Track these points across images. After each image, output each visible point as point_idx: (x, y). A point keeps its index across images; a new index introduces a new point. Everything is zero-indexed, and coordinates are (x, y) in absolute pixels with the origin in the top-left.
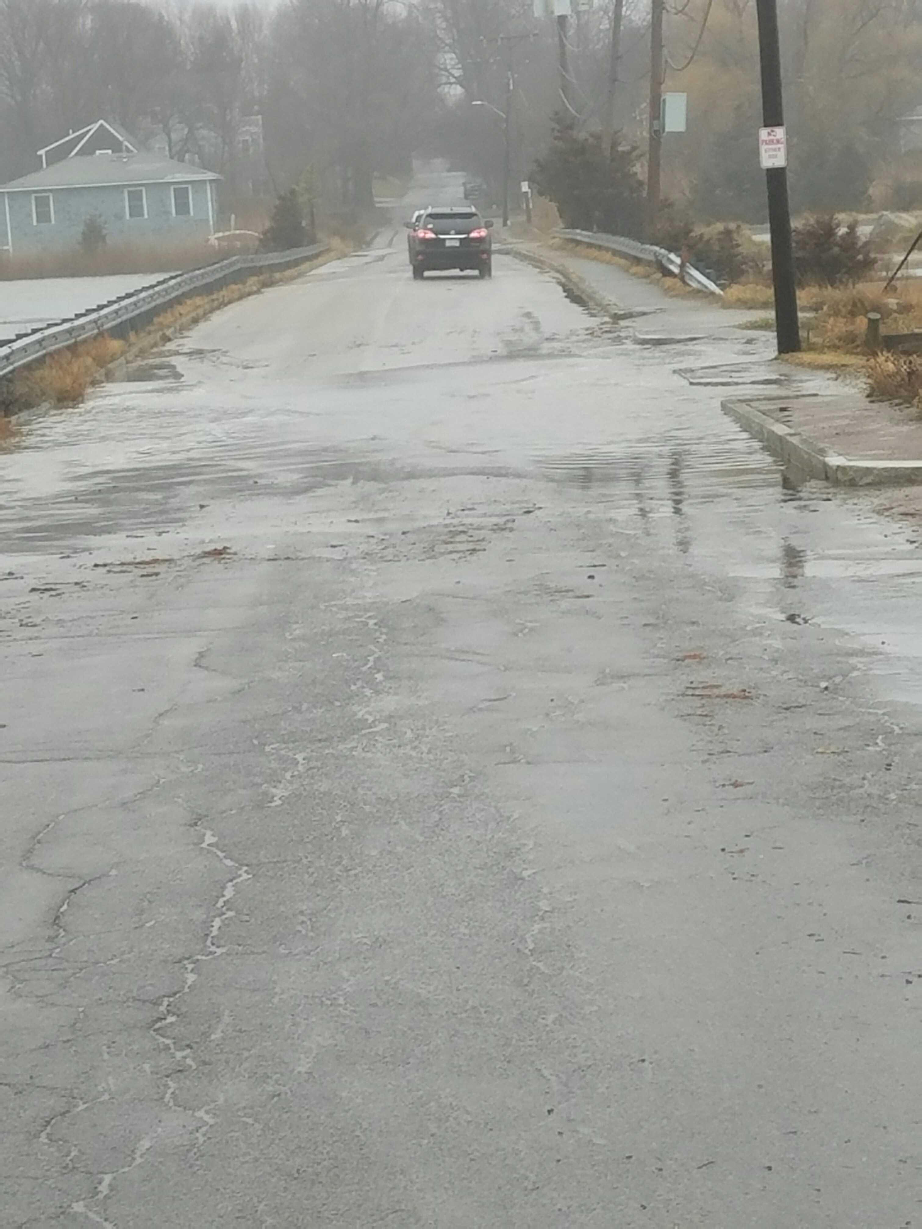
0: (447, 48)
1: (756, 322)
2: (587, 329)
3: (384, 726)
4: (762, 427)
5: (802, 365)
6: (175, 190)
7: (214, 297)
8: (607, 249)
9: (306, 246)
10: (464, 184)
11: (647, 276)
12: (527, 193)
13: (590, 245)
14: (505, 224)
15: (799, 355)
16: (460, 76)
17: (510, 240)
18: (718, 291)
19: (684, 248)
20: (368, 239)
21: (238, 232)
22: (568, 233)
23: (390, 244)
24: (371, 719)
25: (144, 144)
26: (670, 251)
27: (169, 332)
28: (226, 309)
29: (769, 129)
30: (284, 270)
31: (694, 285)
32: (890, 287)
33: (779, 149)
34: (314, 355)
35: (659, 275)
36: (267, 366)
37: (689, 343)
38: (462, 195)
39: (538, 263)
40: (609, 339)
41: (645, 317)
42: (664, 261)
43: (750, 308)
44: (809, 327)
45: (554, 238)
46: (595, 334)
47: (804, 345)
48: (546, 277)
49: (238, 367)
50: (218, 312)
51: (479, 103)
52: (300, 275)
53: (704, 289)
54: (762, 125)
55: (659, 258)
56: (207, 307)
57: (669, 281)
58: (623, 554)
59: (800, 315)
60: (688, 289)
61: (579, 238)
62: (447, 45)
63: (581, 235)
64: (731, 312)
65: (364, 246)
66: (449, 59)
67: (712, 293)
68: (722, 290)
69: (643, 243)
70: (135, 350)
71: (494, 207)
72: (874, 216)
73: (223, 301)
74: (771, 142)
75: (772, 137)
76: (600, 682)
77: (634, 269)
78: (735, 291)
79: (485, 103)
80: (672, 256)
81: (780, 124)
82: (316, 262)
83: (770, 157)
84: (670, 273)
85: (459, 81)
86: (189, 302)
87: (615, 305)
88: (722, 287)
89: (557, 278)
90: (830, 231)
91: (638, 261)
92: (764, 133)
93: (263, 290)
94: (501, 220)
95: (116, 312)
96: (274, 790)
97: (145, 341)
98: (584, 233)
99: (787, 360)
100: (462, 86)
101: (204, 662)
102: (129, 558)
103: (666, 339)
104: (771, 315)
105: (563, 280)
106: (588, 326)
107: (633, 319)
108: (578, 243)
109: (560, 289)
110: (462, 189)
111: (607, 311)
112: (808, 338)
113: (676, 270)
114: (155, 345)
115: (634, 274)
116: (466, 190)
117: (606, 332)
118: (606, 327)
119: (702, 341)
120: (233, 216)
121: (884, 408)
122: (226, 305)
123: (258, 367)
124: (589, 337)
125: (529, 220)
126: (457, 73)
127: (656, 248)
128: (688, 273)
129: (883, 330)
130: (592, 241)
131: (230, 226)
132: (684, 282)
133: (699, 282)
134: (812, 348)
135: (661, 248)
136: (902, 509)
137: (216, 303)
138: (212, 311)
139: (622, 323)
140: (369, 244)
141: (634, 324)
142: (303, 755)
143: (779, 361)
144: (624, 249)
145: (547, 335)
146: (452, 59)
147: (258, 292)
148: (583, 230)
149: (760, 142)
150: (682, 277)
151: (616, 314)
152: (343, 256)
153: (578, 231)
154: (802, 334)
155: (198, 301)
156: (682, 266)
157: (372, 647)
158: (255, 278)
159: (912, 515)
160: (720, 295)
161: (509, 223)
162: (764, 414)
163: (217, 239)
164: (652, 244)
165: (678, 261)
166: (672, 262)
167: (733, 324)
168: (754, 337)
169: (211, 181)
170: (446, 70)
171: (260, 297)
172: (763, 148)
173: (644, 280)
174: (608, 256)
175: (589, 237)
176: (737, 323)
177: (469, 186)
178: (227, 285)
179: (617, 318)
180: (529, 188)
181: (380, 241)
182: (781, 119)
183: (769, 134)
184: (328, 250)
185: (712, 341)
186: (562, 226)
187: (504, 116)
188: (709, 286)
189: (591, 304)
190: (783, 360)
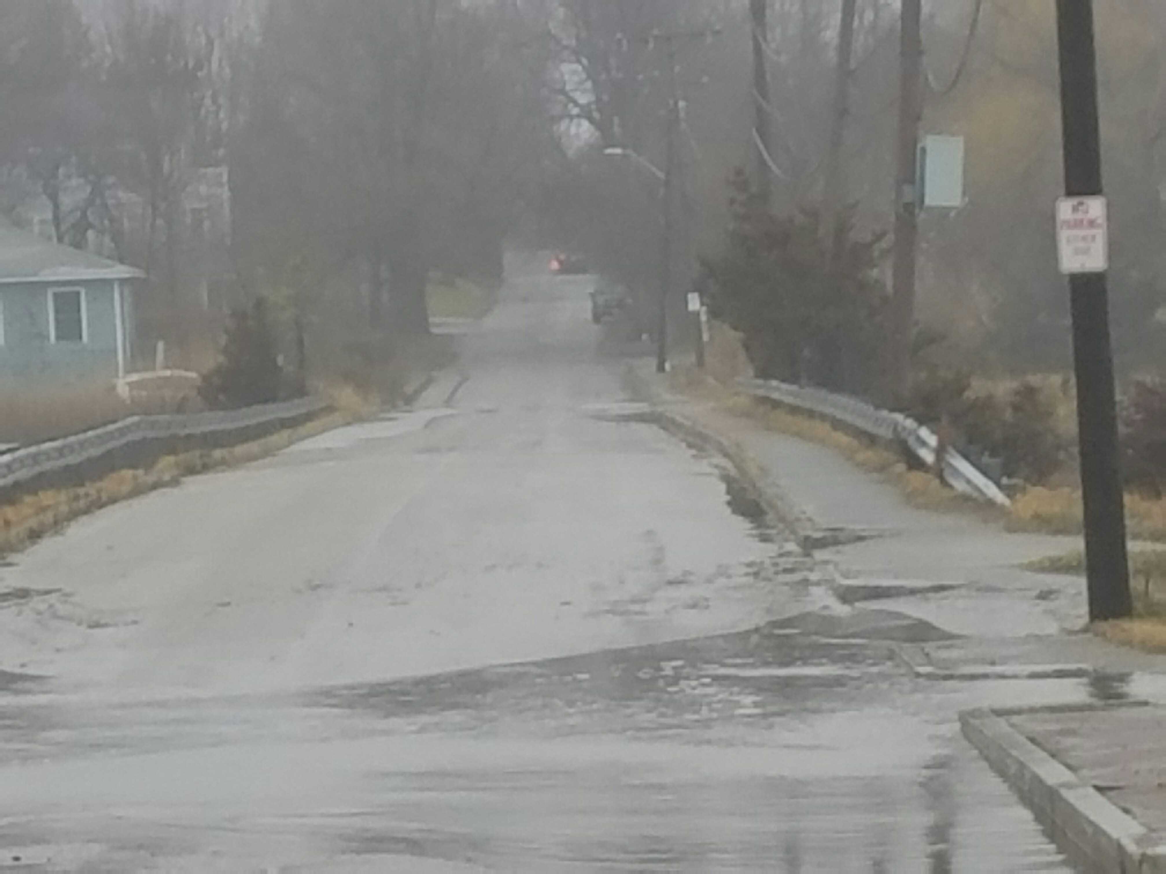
0: (566, 54)
1: (1060, 559)
2: (750, 565)
4: (1022, 765)
5: (1128, 643)
6: (56, 295)
7: (81, 491)
8: (823, 417)
9: (284, 400)
10: (593, 295)
11: (882, 468)
12: (698, 314)
13: (794, 410)
14: (661, 368)
15: (1126, 624)
16: (589, 104)
17: (668, 397)
18: (1000, 497)
19: (945, 420)
20: (409, 389)
21: (168, 373)
22: (760, 387)
26: (921, 421)
28: (99, 513)
29: (1073, 201)
30: (233, 445)
31: (960, 486)
33: (1094, 238)
34: (228, 604)
35: (901, 467)
36: (135, 622)
37: (931, 595)
38: (589, 316)
39: (697, 439)
40: (786, 584)
41: (860, 545)
42: (911, 441)
43: (1057, 532)
44: (1149, 571)
45: (737, 394)
46: (763, 574)
47: (1138, 606)
48: (704, 466)
49: (80, 624)
50: (84, 519)
51: (618, 151)
52: (267, 453)
53: (975, 494)
54: (1062, 190)
55: (904, 435)
56: (64, 509)
57: (917, 478)
59: (1133, 546)
60: (946, 493)
61: (775, 396)
62: (566, 47)
63: (779, 390)
64: (1018, 538)
65: (400, 403)
66: (569, 72)
67: (991, 503)
68: (1009, 496)
69: (877, 407)
71: (644, 337)
73: (100, 498)
74: (1078, 224)
75: (1079, 216)
77: (862, 456)
78: (1034, 500)
79: (629, 152)
80: (924, 433)
81: (1095, 191)
82: (302, 430)
83: (1077, 252)
84: (919, 464)
85: (586, 114)
86: (28, 499)
87: (810, 519)
88: (1009, 491)
89: (724, 469)
91: (869, 440)
92: (1065, 208)
93: (184, 479)
94: (653, 362)
98: (784, 386)
99: (1104, 634)
100: (591, 120)
103: (889, 588)
105: (733, 472)
106: (751, 559)
107: (840, 547)
108: (776, 404)
109: (723, 487)
110: (589, 305)
111: (793, 532)
112: (1146, 592)
113: (928, 457)
115: (860, 465)
116: (595, 306)
117: (786, 571)
118: (786, 562)
119: (955, 592)
120: (161, 346)
122: (101, 506)
123: (116, 625)
124: (751, 579)
125: (701, 362)
126: (583, 99)
127: (899, 417)
128: (950, 465)
130: (798, 402)
131: (154, 361)
132: (944, 483)
133: (969, 482)
134: (1152, 612)
135: (908, 416)
137: (82, 504)
138: (74, 515)
139: (819, 555)
140: (409, 400)
141: (836, 558)
143: (1089, 635)
144: (849, 418)
145: (671, 575)
146: (574, 72)
147: (175, 482)
148: (783, 381)
149: (1058, 225)
151: (807, 538)
152: (359, 419)
153: (774, 383)
154: (1136, 584)
155: (47, 497)
158: (171, 459)
160: (1002, 507)
161: (667, 366)
162: (1032, 740)
163: (129, 384)
164: (892, 410)
166: (924, 443)
167: (1016, 562)
168: (1054, 587)
169: (123, 282)
170: (563, 91)
171: (176, 491)
172: (1064, 235)
173: (875, 475)
174: (822, 429)
175: (791, 393)
176: (1026, 561)
177: (601, 300)
178: (113, 469)
179: (810, 544)
180: (702, 304)
181: (432, 394)
182: (1098, 181)
183: (1075, 209)
184: (330, 409)
185: (974, 594)
186: (751, 372)
187: (661, 175)
188: (985, 490)
189: (770, 518)
190: (1096, 635)
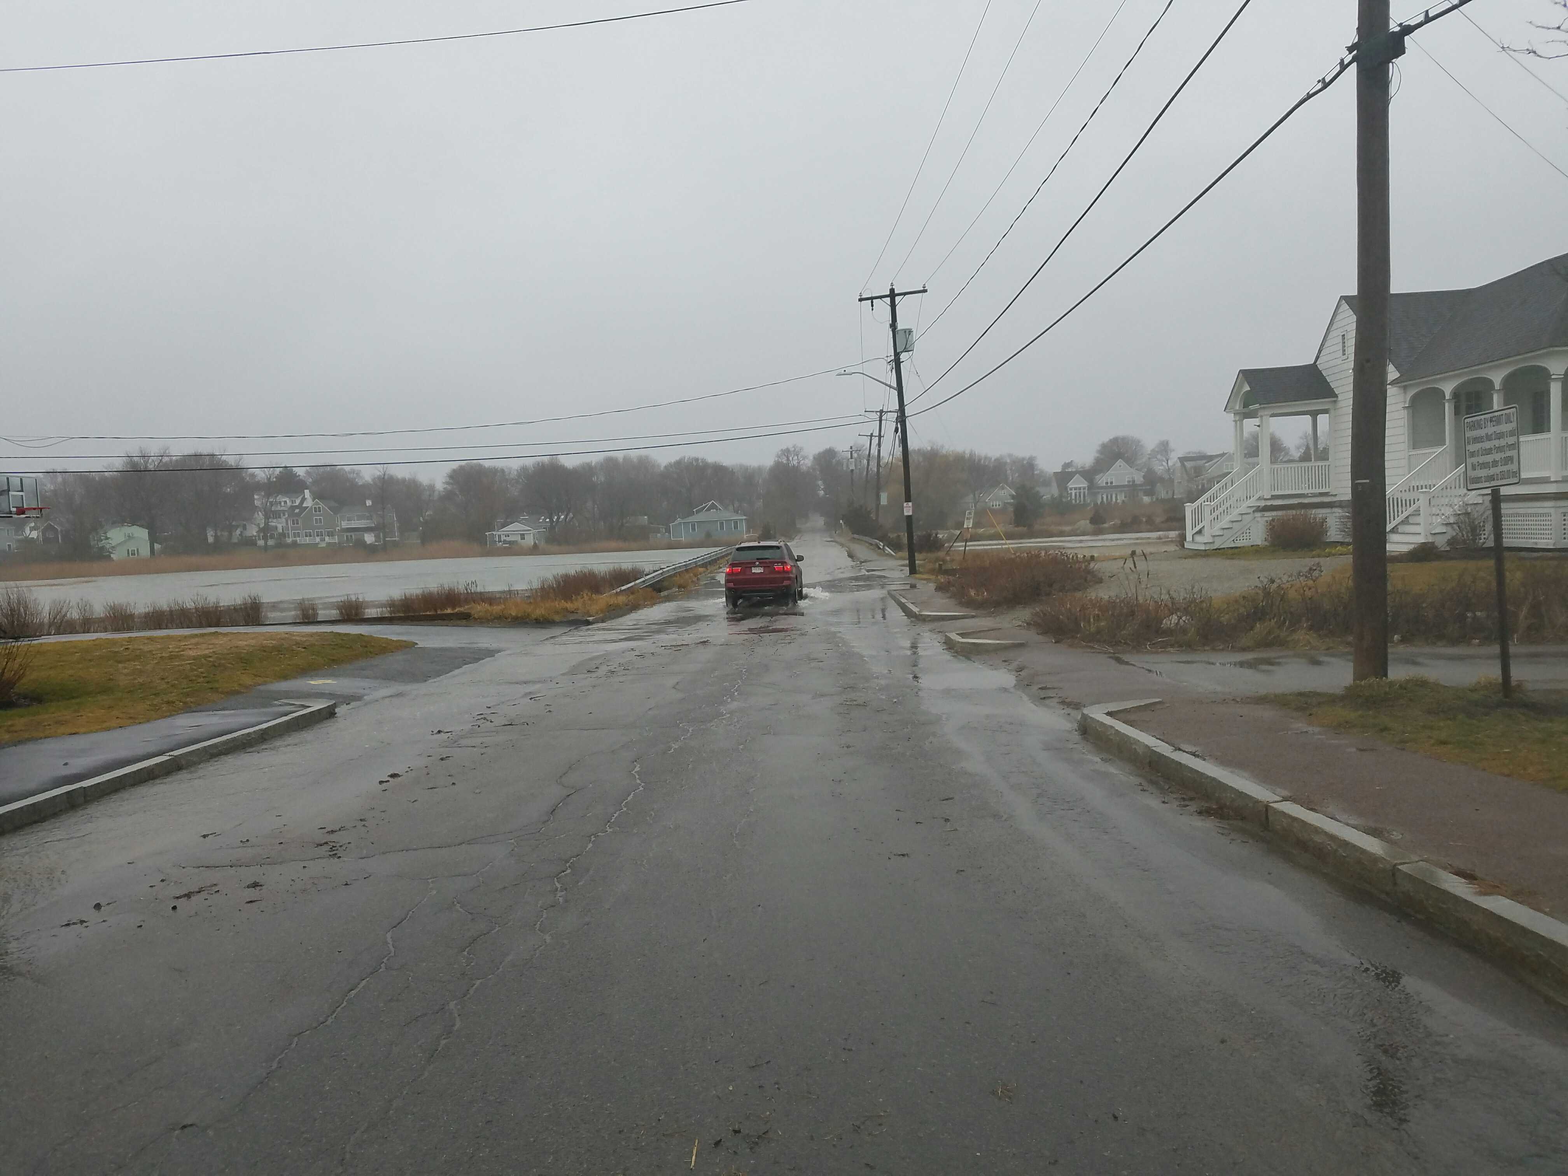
1: (903, 564)
2: (851, 566)
3: (728, 715)
4: (898, 599)
5: (917, 579)
6: (733, 522)
8: (862, 541)
11: (873, 549)
12: (841, 523)
15: (916, 575)
19: (885, 541)
22: (851, 535)
23: (800, 539)
24: (725, 712)
25: (726, 508)
26: (880, 541)
27: (721, 566)
29: (907, 503)
31: (887, 552)
32: (947, 554)
33: (910, 509)
35: (877, 549)
37: (882, 571)
39: (842, 545)
40: (858, 569)
41: (870, 562)
43: (902, 560)
44: (920, 566)
45: (848, 537)
46: (853, 567)
47: (917, 572)
48: (843, 549)
51: (829, 496)
53: (889, 554)
54: (905, 502)
55: (878, 544)
57: (880, 551)
58: (840, 645)
59: (917, 562)
60: (885, 553)
62: (820, 478)
63: (856, 536)
64: (897, 561)
66: (820, 482)
69: (872, 539)
70: (709, 571)
72: (948, 531)
74: (908, 507)
76: (813, 698)
77: (870, 547)
78: (900, 554)
80: (881, 543)
81: (910, 502)
83: (907, 512)
84: (880, 548)
87: (862, 558)
88: (894, 553)
89: (846, 550)
90: (930, 535)
91: (871, 544)
92: (905, 504)
95: (703, 559)
96: (673, 745)
97: (713, 568)
101: (677, 687)
102: (674, 644)
103: (875, 569)
104: (907, 562)
105: (848, 550)
107: (867, 563)
108: (854, 539)
109: (846, 553)
111: (859, 560)
112: (919, 570)
113: (882, 547)
114: (716, 569)
115: (869, 549)
117: (857, 567)
118: (858, 565)
119: (887, 570)
121: (940, 593)
124: (851, 568)
126: (822, 487)
127: (876, 541)
129: (944, 568)
132: (884, 551)
134: (921, 573)
135: (878, 541)
136: (938, 630)
139: (863, 564)
142: (692, 728)
144: (867, 540)
149: (904, 507)
150: (884, 549)
154: (917, 569)
156: (884, 546)
157: (739, 681)
159: (941, 632)
160: (893, 556)
162: (900, 595)
163: (746, 537)
164: (875, 539)
165: (882, 544)
168: (903, 569)
172: (905, 509)
173: (872, 551)
174: (862, 543)
175: (858, 537)
176: (898, 564)
179: (861, 562)
182: (911, 500)
183: (907, 505)
185: (890, 570)
186: (851, 533)
188: (890, 552)
189: (853, 557)
190: (911, 577)
